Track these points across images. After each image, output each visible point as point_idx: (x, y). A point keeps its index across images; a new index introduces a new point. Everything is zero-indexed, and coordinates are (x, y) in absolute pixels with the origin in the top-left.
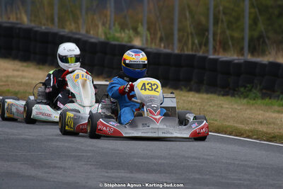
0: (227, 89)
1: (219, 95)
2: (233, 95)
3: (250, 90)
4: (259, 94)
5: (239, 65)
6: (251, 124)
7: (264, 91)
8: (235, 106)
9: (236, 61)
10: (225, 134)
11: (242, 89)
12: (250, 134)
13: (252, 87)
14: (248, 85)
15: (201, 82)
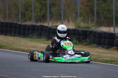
0: (25, 35)
1: (22, 37)
2: (27, 37)
3: (33, 35)
4: (36, 37)
5: (29, 26)
6: (29, 47)
7: (38, 36)
8: (26, 41)
9: (28, 25)
10: (19, 51)
11: (30, 35)
12: (27, 51)
13: (34, 34)
14: (32, 34)
15: (15, 33)
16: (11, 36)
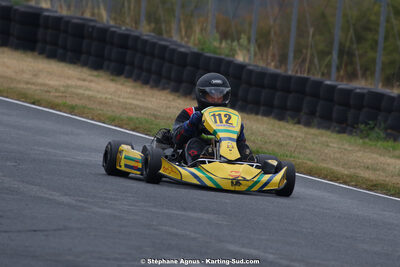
0: (344, 125)
1: (333, 132)
2: (351, 133)
3: (372, 129)
4: (382, 135)
7: (389, 131)
8: (346, 146)
9: (358, 91)
11: (362, 126)
13: (375, 125)
14: (370, 122)
15: (312, 113)
16: (299, 123)
